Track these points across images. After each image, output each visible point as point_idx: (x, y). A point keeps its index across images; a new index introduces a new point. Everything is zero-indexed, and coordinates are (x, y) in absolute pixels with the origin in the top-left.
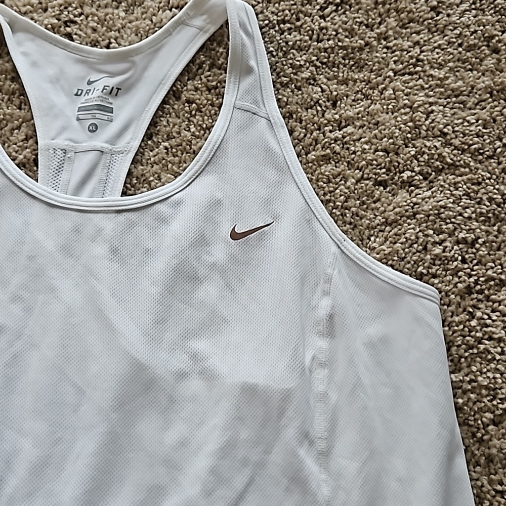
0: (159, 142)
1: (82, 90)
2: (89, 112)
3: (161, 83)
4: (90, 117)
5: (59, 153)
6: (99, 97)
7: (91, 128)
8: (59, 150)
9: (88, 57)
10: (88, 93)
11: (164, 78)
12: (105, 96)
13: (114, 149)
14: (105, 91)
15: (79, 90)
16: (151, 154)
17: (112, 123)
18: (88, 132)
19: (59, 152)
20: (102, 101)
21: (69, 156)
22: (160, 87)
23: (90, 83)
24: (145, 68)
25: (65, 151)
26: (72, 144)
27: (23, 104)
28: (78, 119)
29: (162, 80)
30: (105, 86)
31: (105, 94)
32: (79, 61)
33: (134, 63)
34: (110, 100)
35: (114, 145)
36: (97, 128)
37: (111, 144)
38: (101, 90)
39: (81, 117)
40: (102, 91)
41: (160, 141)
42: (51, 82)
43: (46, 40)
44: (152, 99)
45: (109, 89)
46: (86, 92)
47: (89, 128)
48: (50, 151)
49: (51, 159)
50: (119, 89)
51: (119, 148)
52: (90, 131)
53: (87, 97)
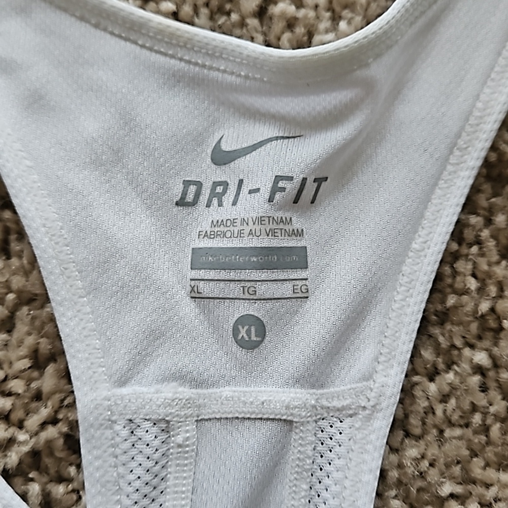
0: (453, 346)
1: (199, 185)
2: (232, 275)
3: (455, 144)
4: (235, 290)
5: (148, 438)
6: (261, 220)
7: (243, 333)
8: (147, 425)
9: (211, 68)
10: (220, 197)
11: (462, 128)
12: (279, 215)
13: (325, 403)
14: (278, 196)
15: (187, 183)
16: (433, 388)
17: (308, 304)
18: (235, 347)
19: (149, 434)
20: (272, 233)
21: (179, 439)
22: (452, 160)
23: (221, 158)
24: (397, 91)
25: (165, 426)
26: (186, 392)
27: (13, 237)
28: (196, 296)
29: (458, 136)
30: (278, 178)
31: (281, 208)
32: (177, 80)
33: (369, 86)
34: (297, 224)
35: (322, 386)
36: (262, 331)
37: (313, 386)
38: (265, 193)
39: (206, 289)
40: (271, 200)
41: (458, 342)
42: (96, 163)
43: (65, 10)
44: (431, 208)
45: (291, 187)
46: (213, 194)
47: (235, 331)
48: (117, 428)
49: (123, 458)
50: (319, 181)
51: (338, 396)
52: (242, 344)
53: (217, 213)
